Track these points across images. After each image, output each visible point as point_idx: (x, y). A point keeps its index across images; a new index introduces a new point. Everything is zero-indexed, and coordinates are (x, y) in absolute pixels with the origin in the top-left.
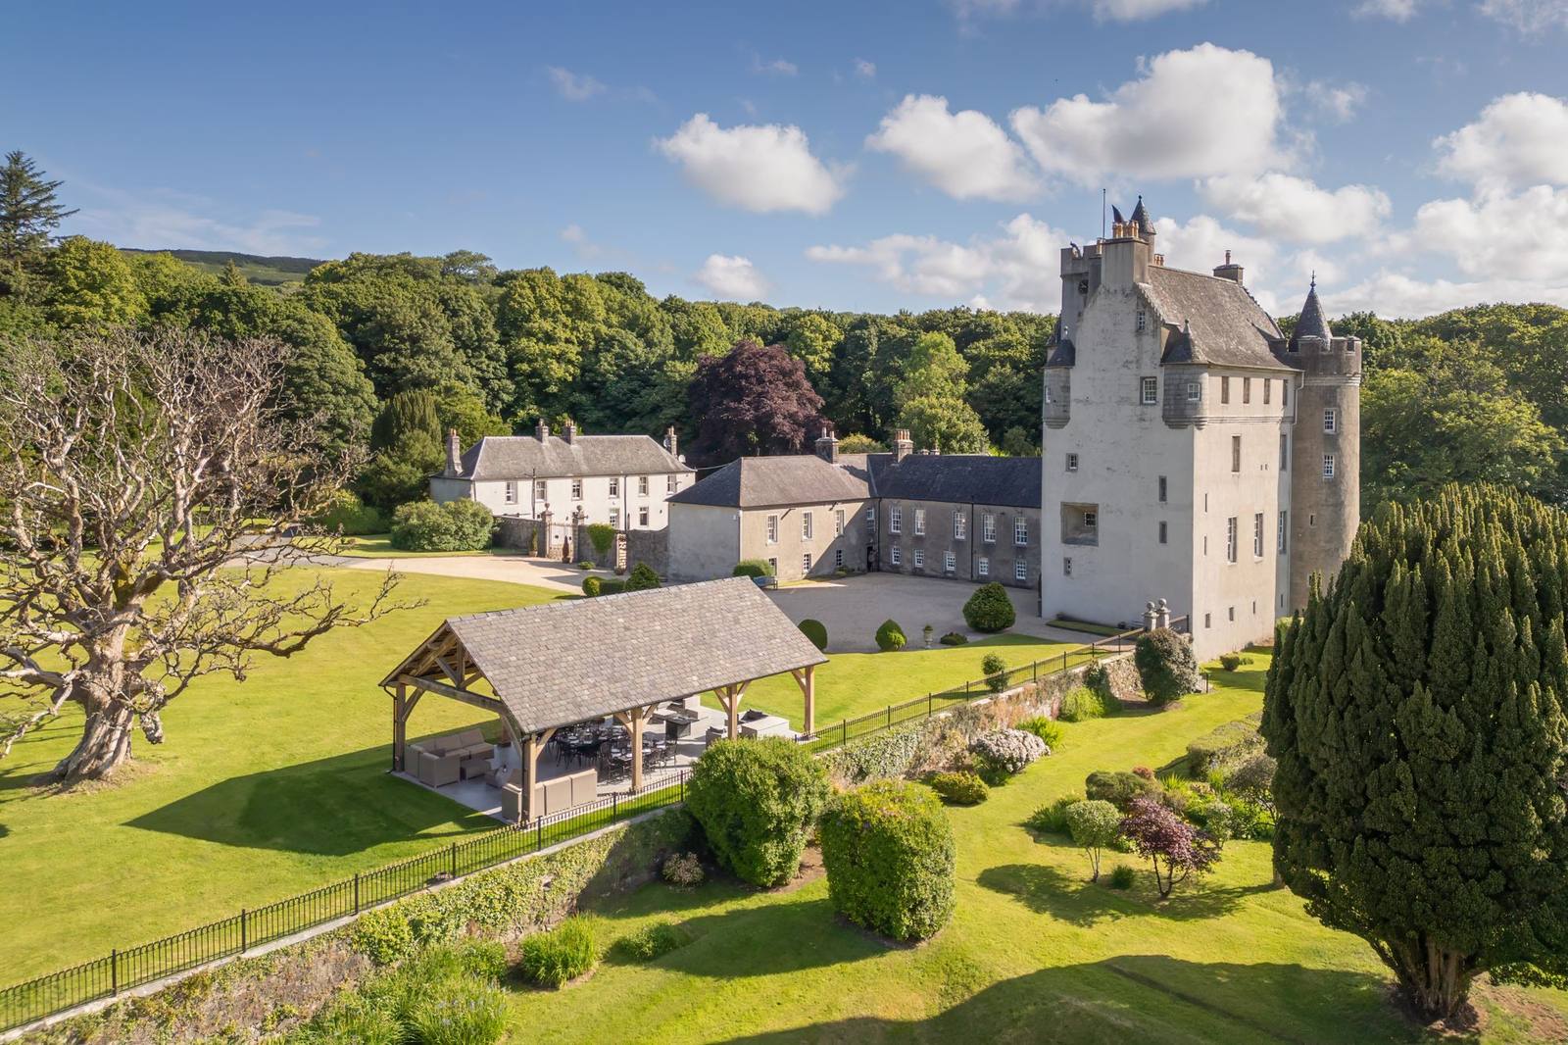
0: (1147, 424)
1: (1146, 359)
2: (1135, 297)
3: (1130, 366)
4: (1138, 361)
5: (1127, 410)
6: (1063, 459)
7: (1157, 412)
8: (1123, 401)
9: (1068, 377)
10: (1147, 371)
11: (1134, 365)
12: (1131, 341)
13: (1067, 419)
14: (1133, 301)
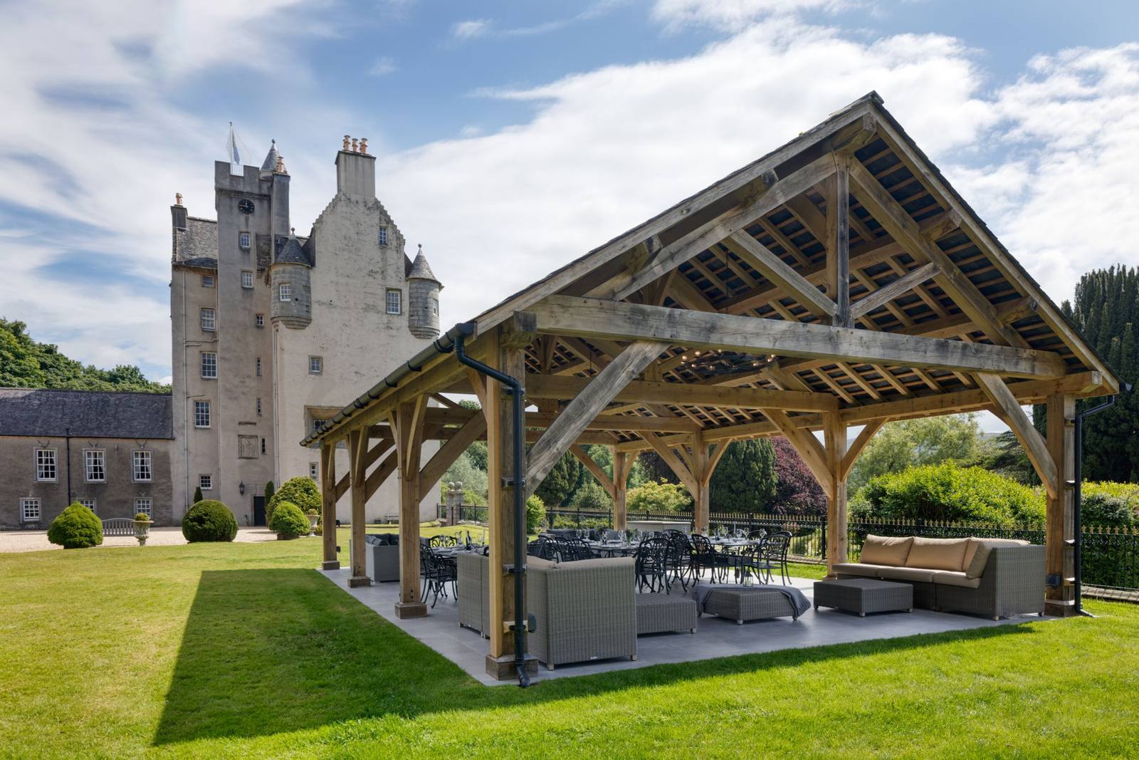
0: (394, 332)
1: (390, 271)
2: (378, 212)
3: (376, 276)
4: (383, 272)
5: (373, 318)
6: (305, 362)
7: (403, 322)
8: (368, 308)
9: (309, 277)
10: (393, 283)
11: (379, 276)
12: (376, 254)
13: (309, 321)
14: (376, 215)
